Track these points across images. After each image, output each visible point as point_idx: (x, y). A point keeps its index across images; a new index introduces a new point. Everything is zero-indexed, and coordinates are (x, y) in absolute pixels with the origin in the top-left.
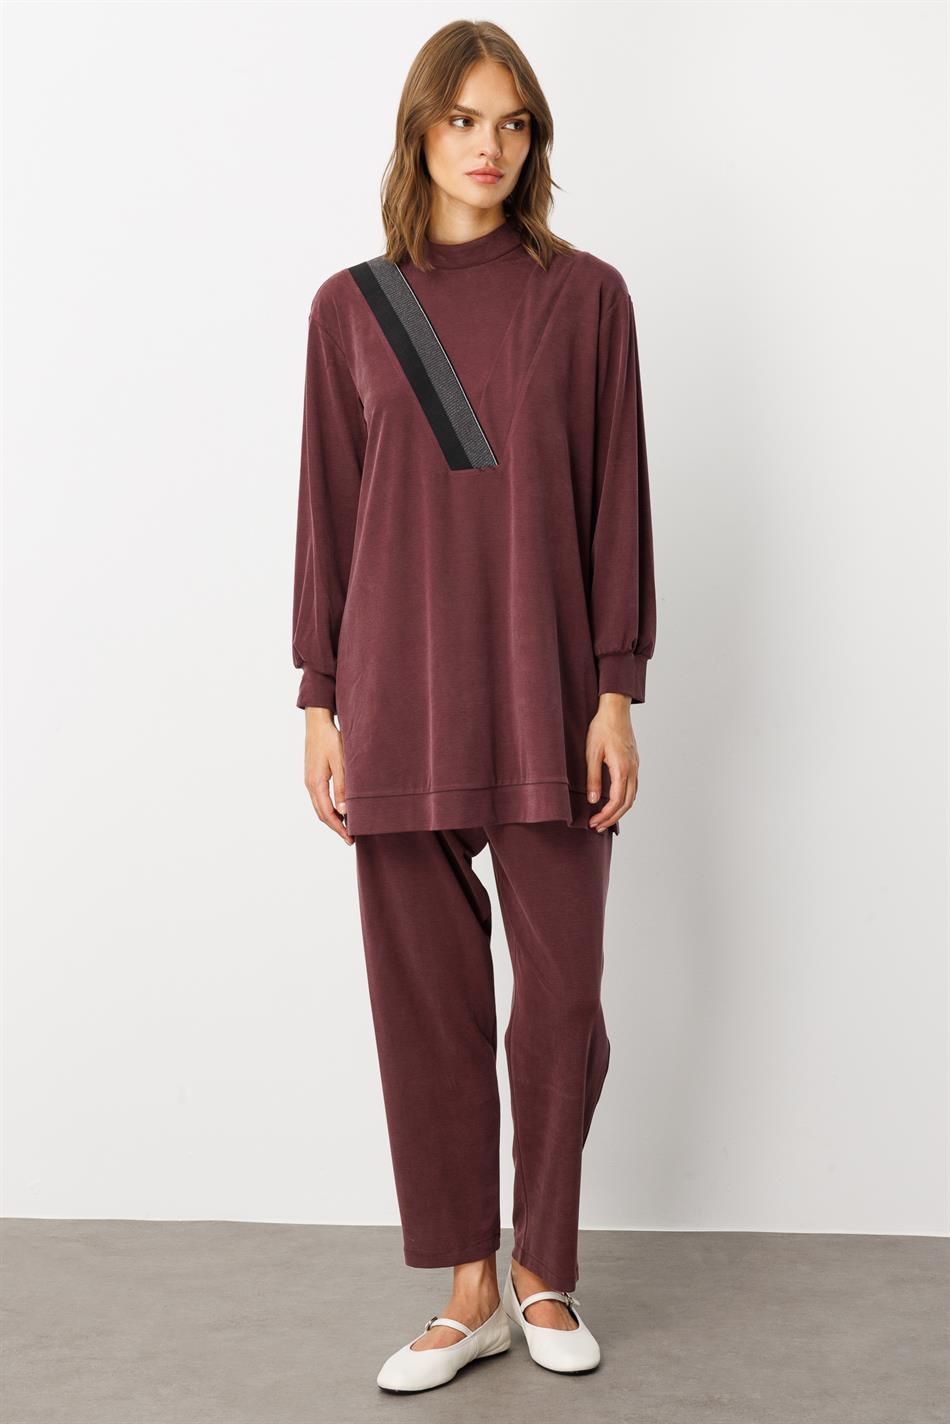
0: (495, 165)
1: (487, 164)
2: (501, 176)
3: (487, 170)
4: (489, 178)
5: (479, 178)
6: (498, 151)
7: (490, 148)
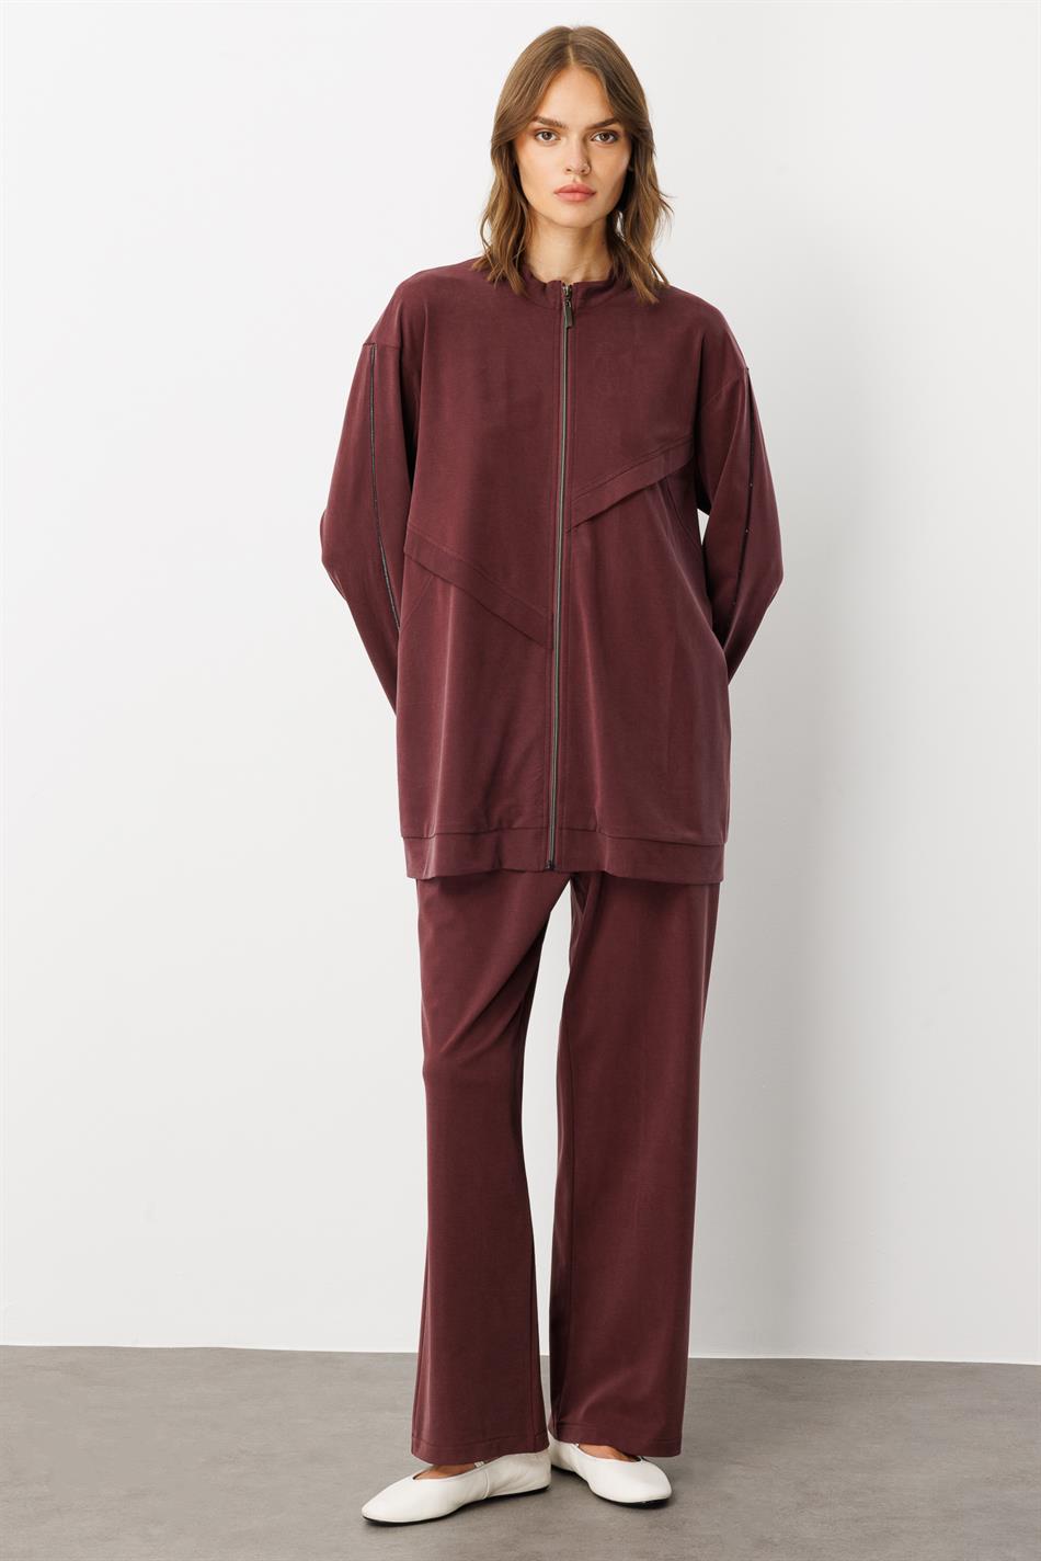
0: (583, 180)
1: (574, 181)
2: (592, 194)
3: (575, 187)
4: (578, 196)
5: (570, 196)
6: (586, 165)
7: (575, 162)
